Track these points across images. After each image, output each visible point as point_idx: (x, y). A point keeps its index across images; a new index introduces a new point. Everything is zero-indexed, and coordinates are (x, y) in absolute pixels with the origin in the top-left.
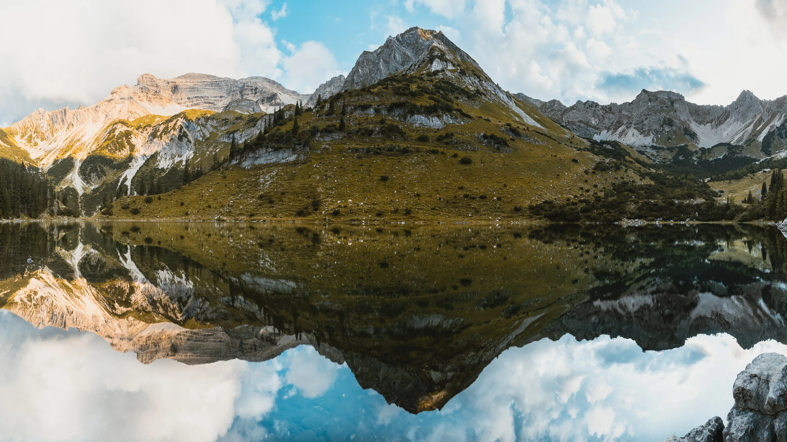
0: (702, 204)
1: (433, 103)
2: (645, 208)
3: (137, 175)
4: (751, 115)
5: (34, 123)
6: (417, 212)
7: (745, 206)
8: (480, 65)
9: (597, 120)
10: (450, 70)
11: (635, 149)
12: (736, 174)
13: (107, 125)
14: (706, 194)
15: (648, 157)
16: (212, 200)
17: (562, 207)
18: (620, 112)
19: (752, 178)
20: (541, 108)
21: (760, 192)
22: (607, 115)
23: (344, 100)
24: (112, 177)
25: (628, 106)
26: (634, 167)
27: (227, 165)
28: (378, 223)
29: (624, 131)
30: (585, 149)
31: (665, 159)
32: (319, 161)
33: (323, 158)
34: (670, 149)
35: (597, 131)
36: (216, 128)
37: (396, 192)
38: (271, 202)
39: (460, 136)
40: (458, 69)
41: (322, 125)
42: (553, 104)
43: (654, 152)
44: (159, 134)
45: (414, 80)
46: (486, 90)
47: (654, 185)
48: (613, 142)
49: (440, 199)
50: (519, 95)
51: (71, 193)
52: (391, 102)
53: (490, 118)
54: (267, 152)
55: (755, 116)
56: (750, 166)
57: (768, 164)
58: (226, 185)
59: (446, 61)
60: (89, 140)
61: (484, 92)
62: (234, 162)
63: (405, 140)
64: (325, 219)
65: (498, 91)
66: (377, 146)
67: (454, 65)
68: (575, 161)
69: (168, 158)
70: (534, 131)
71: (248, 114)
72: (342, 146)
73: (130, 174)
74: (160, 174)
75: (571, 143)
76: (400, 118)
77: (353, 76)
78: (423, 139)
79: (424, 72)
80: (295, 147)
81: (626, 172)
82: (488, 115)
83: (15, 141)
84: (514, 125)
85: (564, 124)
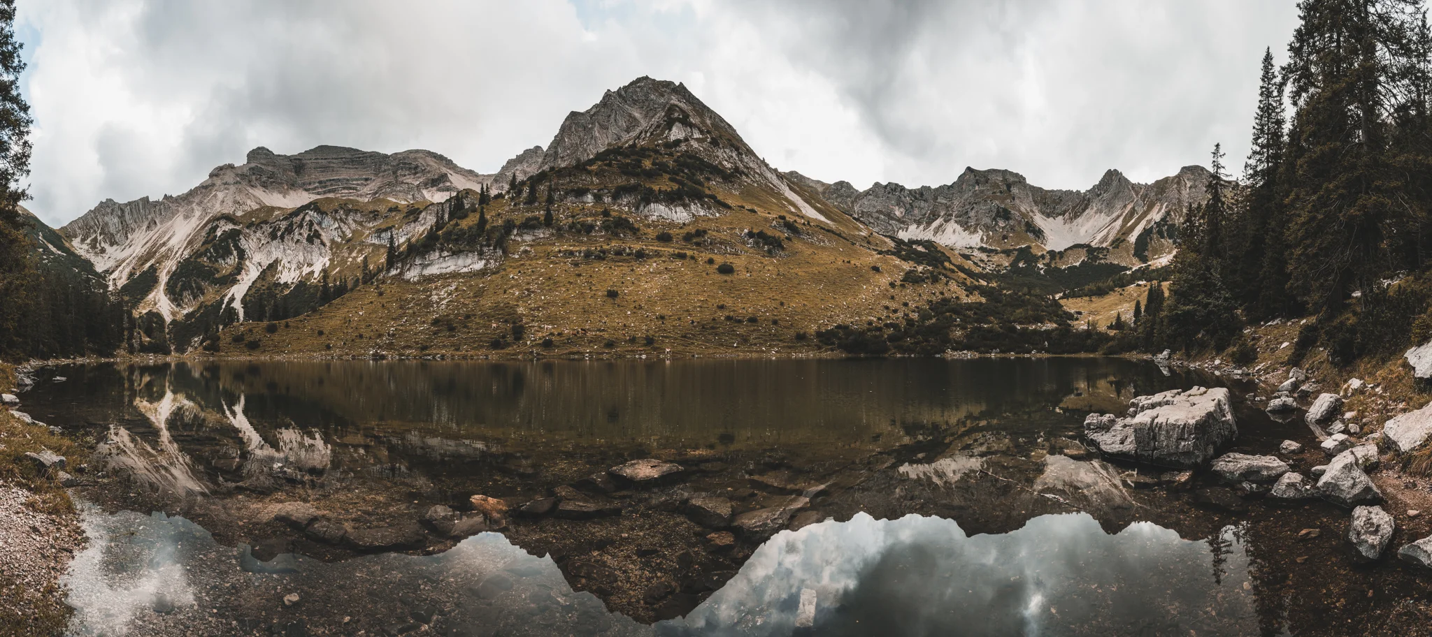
0: (1053, 330)
1: (676, 187)
2: (976, 336)
3: (249, 293)
4: (1119, 205)
5: (100, 220)
6: (663, 341)
7: (1112, 333)
8: (739, 132)
9: (902, 210)
10: (697, 140)
11: (957, 252)
12: (1099, 289)
13: (204, 222)
14: (1057, 316)
15: (975, 264)
16: (363, 327)
17: (862, 333)
18: (935, 198)
19: (1121, 294)
20: (824, 193)
21: (1132, 314)
22: (916, 204)
23: (550, 182)
24: (213, 296)
25: (946, 191)
26: (956, 278)
27: (384, 277)
28: (607, 356)
29: (941, 226)
30: (888, 252)
31: (999, 265)
32: (518, 270)
33: (522, 264)
34: (1007, 253)
35: (902, 226)
36: (360, 223)
37: (629, 313)
38: (452, 329)
39: (714, 233)
40: (707, 138)
41: (518, 218)
42: (839, 187)
43: (984, 256)
44: (279, 234)
45: (647, 153)
46: (748, 168)
47: (986, 303)
48: (927, 241)
49: (693, 322)
50: (792, 173)
51: (155, 320)
52: (615, 185)
53: (756, 208)
54: (441, 256)
55: (1125, 206)
56: (1118, 277)
57: (1144, 274)
58: (383, 306)
59: (691, 125)
60: (179, 243)
61: (745, 170)
62: (394, 272)
63: (639, 239)
64: (532, 352)
65: (765, 168)
66: (599, 249)
67: (701, 132)
68: (876, 269)
69: (293, 269)
70: (818, 226)
71: (406, 203)
72: (550, 248)
73: (238, 291)
74: (282, 291)
75: (869, 243)
76: (629, 207)
77: (556, 148)
78: (664, 238)
79: (660, 142)
80: (481, 250)
81: (946, 284)
82: (753, 203)
83: (73, 247)
84: (790, 218)
85: (856, 216)
